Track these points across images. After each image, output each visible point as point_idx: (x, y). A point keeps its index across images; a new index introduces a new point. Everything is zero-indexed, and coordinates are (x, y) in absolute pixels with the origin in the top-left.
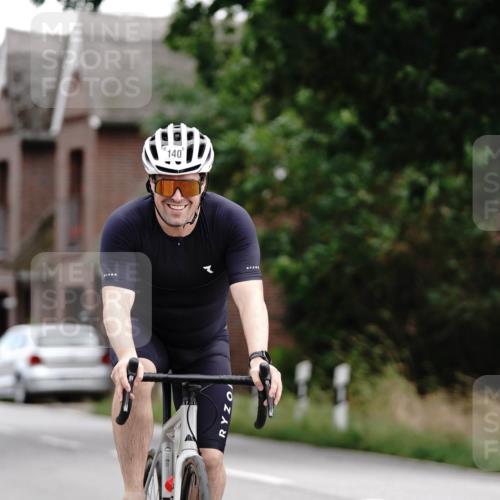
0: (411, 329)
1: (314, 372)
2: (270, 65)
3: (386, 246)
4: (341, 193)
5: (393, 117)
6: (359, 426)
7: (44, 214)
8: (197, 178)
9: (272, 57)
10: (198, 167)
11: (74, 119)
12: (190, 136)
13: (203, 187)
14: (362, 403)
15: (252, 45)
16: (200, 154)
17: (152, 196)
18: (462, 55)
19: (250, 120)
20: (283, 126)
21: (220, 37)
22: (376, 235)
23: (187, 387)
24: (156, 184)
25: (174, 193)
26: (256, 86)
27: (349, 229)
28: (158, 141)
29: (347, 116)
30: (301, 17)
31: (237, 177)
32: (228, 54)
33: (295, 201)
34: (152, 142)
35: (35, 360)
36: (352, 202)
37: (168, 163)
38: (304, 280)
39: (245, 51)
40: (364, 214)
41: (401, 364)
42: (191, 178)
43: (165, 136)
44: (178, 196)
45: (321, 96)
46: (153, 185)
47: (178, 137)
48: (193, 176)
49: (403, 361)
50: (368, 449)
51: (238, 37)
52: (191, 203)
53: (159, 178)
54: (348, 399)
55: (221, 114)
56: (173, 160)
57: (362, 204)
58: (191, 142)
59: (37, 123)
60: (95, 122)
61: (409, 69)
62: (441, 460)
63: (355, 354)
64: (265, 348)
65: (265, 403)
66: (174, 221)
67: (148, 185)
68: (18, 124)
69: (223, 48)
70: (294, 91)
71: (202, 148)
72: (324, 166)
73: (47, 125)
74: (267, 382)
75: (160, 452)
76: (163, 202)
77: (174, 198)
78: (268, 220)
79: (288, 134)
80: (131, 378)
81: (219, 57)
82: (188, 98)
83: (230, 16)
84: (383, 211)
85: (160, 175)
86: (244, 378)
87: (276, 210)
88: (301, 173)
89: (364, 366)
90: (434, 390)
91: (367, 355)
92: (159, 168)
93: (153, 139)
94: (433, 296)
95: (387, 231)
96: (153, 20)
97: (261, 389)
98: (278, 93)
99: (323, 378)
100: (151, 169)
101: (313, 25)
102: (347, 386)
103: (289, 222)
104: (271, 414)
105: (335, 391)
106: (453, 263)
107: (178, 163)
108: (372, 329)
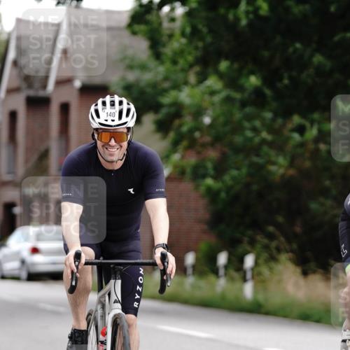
0: (298, 229)
1: (229, 260)
2: (200, 44)
3: (281, 171)
4: (249, 134)
5: (286, 81)
6: (261, 298)
7: (42, 148)
8: (125, 131)
9: (202, 39)
10: (126, 123)
11: (63, 82)
12: (121, 103)
13: (129, 137)
14: (263, 281)
15: (188, 30)
16: (127, 115)
17: (96, 143)
18: (336, 38)
19: (186, 83)
20: (208, 87)
21: (166, 25)
22: (274, 163)
23: (114, 268)
24: (98, 134)
25: (110, 140)
26: (190, 58)
27: (255, 159)
28: (100, 106)
29: (254, 80)
30: (222, 11)
31: (177, 122)
32: (171, 36)
33: (217, 139)
34: (96, 107)
35: (35, 251)
36: (257, 140)
37: (106, 120)
38: (223, 195)
39: (183, 34)
40: (265, 149)
41: (290, 254)
42: (121, 130)
43: (104, 103)
44: (113, 142)
45: (236, 66)
46: (96, 136)
47: (113, 104)
48: (123, 129)
49: (292, 251)
50: (267, 313)
51: (178, 24)
52: (121, 147)
53: (100, 131)
54: (253, 277)
55: (166, 79)
56: (110, 119)
57: (264, 142)
58: (121, 107)
59: (37, 85)
60: (78, 84)
61: (298, 45)
62: (318, 321)
63: (258, 246)
64: (166, 242)
65: (165, 278)
66: (110, 158)
67: (93, 135)
68: (24, 85)
69: (168, 32)
70: (217, 62)
71: (129, 111)
72: (238, 115)
73: (45, 86)
74: (166, 264)
75: (97, 311)
76: (103, 146)
77: (110, 143)
78: (199, 153)
79: (213, 93)
80: (77, 263)
81: (165, 39)
82: (143, 67)
83: (173, 10)
84: (279, 146)
85: (101, 129)
86: (151, 261)
87: (204, 145)
88: (221, 119)
89: (265, 255)
90: (314, 272)
91: (266, 247)
92: (101, 124)
93: (96, 105)
94: (314, 206)
95: (281, 160)
96: (119, 13)
97: (162, 268)
98: (206, 63)
99: (236, 263)
100: (95, 125)
101: (231, 16)
102: (252, 269)
103: (213, 154)
104: (169, 284)
105: (245, 273)
106: (327, 183)
107: (113, 121)
108: (271, 229)
